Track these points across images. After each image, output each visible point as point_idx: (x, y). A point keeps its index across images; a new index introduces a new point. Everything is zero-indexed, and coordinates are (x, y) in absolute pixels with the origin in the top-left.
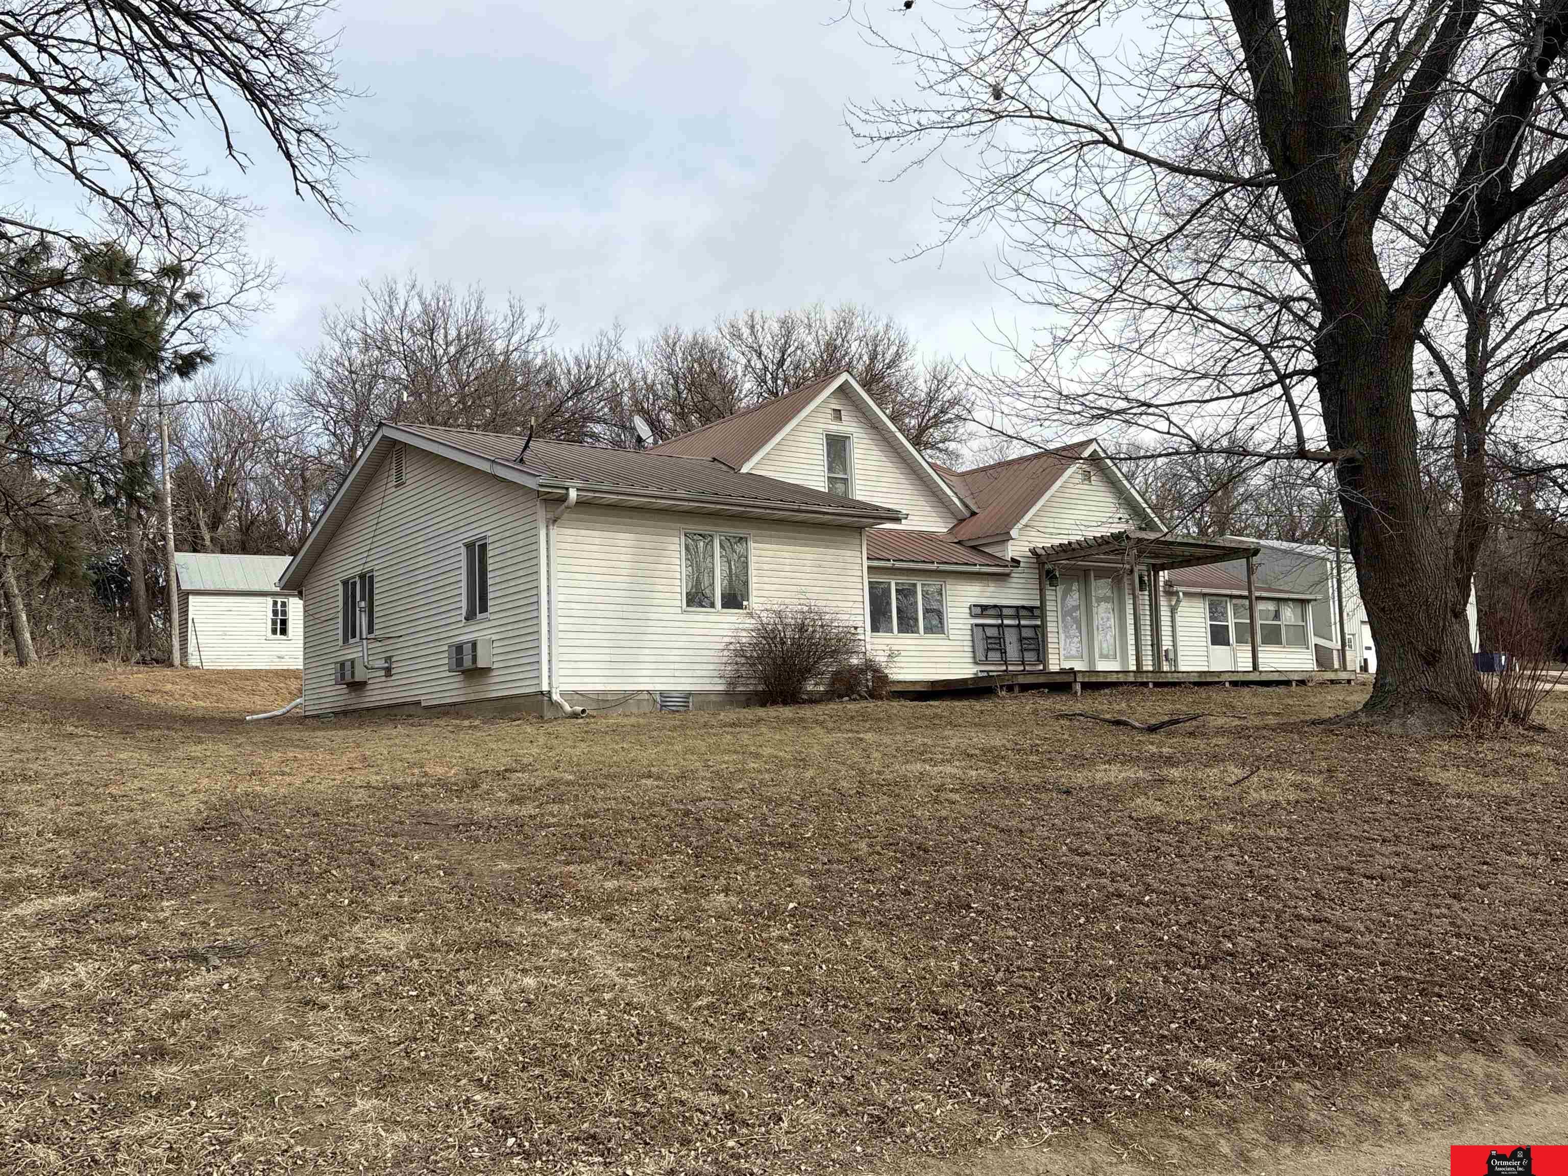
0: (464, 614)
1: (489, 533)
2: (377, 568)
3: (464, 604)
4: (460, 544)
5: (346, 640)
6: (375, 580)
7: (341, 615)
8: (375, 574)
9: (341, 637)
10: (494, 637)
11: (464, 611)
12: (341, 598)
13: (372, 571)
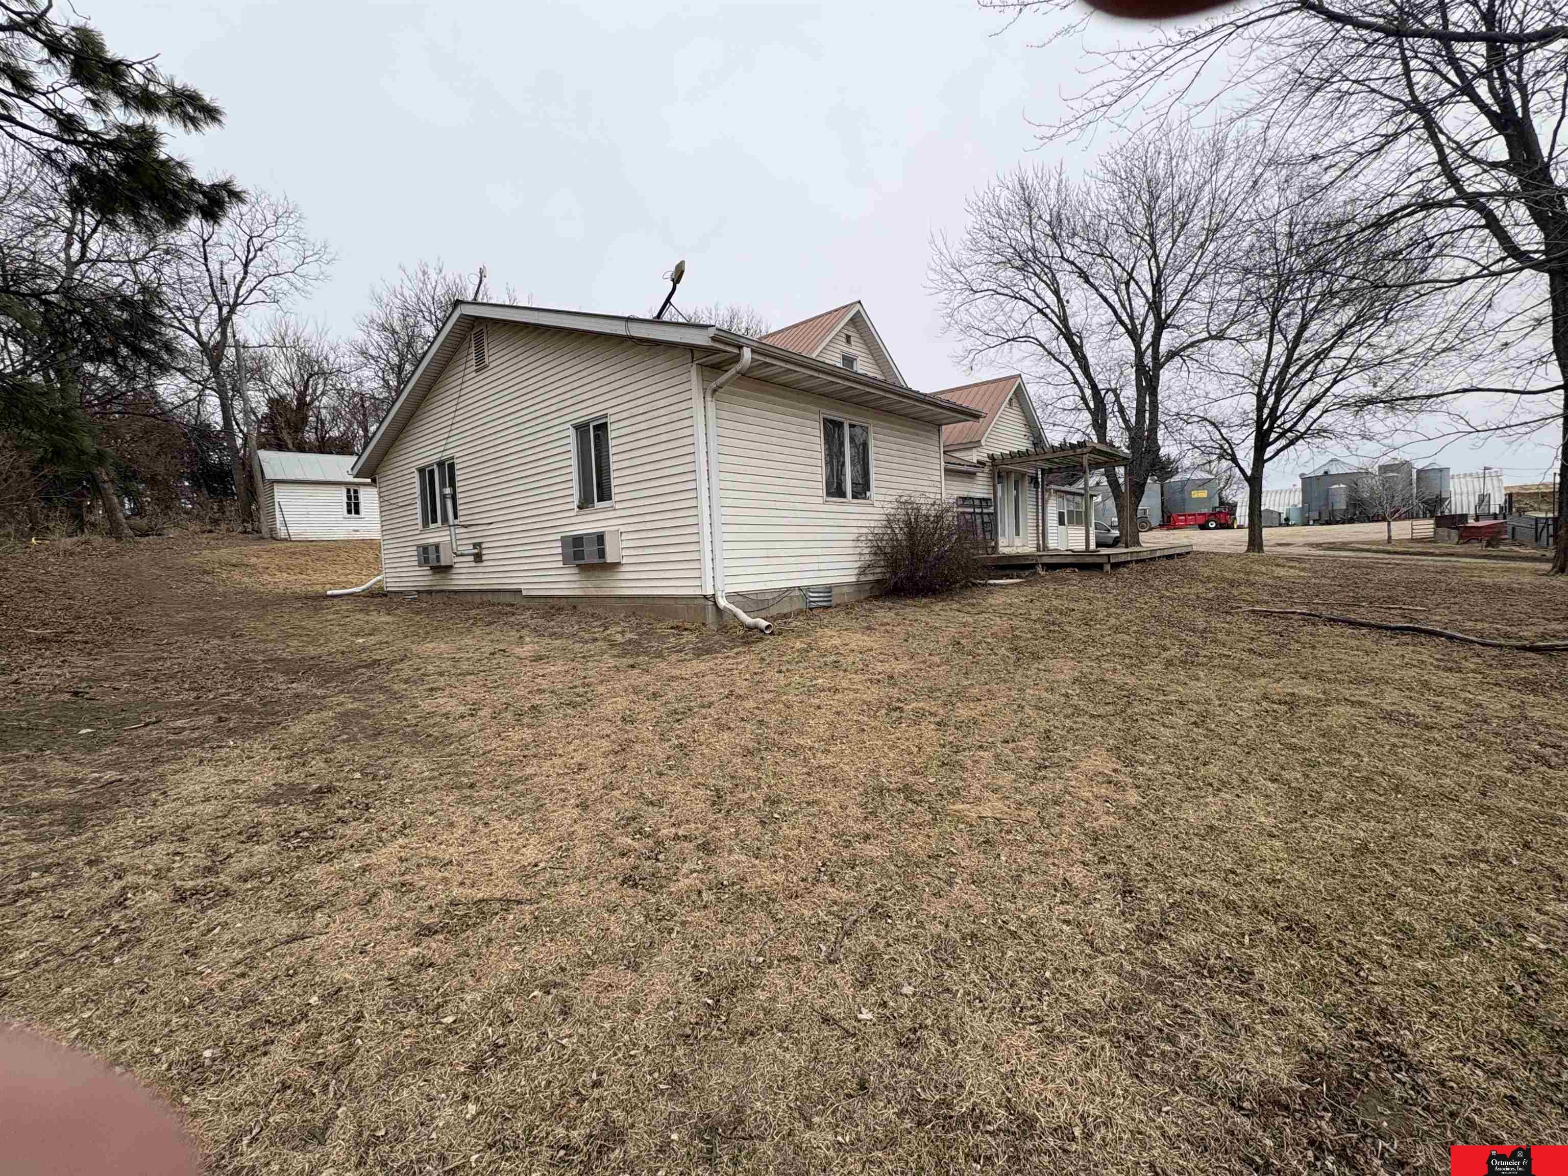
0: (576, 503)
1: (610, 411)
2: (457, 455)
3: (576, 491)
4: (568, 425)
5: (425, 524)
6: (457, 467)
7: (419, 501)
8: (456, 461)
9: (420, 521)
10: (622, 529)
11: (576, 499)
12: (417, 485)
13: (452, 458)
